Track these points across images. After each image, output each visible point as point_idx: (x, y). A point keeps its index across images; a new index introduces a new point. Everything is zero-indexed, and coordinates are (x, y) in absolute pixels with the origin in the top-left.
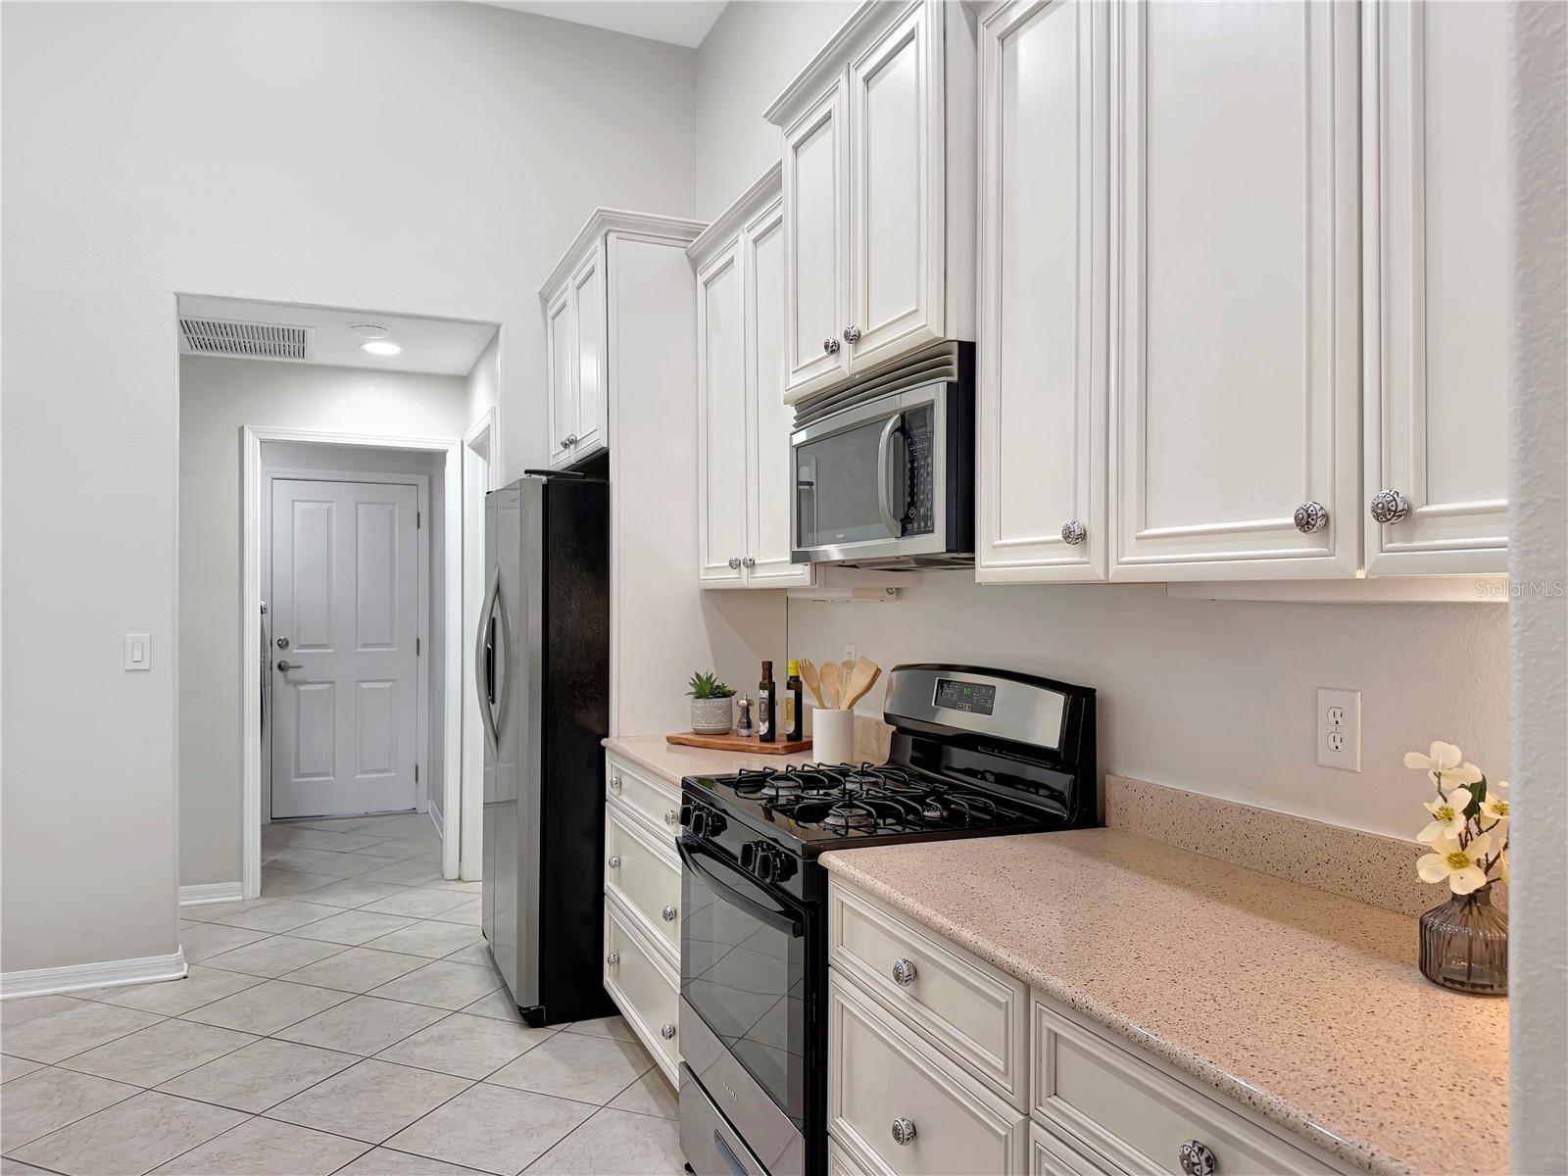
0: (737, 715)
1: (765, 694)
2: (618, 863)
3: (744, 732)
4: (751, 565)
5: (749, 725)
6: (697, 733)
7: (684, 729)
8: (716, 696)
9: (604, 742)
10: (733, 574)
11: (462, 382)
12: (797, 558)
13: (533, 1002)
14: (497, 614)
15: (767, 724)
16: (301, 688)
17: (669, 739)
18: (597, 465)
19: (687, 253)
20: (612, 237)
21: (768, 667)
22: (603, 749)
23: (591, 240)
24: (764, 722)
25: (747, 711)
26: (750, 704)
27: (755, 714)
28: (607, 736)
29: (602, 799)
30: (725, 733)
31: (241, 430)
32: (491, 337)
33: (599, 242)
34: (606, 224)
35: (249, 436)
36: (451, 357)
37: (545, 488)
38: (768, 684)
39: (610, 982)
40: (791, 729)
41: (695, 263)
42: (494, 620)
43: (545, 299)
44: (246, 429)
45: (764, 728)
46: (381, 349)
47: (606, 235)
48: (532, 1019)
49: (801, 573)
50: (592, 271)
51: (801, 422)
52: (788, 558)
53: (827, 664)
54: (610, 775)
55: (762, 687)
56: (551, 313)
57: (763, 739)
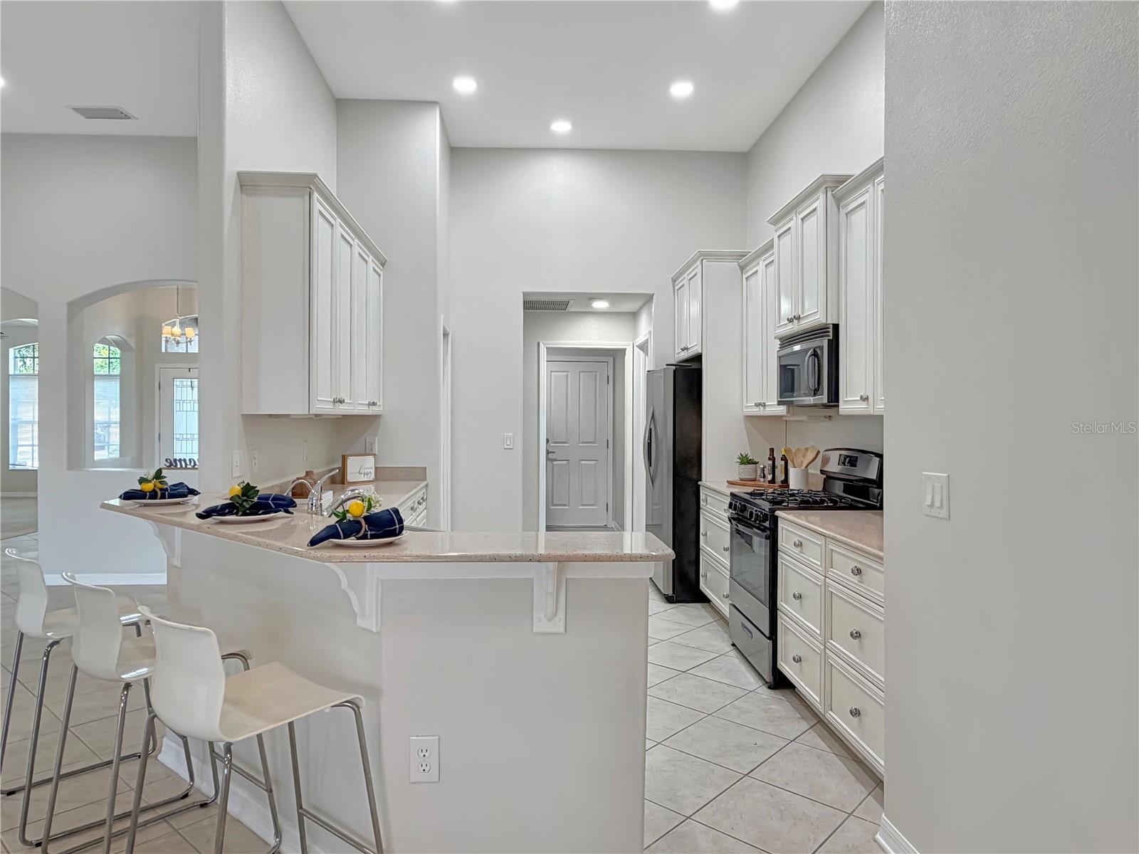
0: (759, 472)
1: (771, 462)
2: (706, 535)
3: (762, 480)
4: (764, 405)
5: (764, 477)
6: (741, 480)
7: (736, 478)
8: (749, 464)
9: (699, 483)
10: (757, 409)
11: (634, 315)
12: (780, 403)
13: (670, 593)
14: (652, 427)
15: (771, 475)
16: (554, 463)
17: (728, 481)
18: (698, 358)
19: (738, 264)
20: (704, 261)
21: (772, 450)
22: (699, 486)
23: (695, 261)
24: (770, 474)
25: (763, 470)
26: (764, 467)
27: (766, 472)
28: (701, 480)
29: (698, 508)
30: (755, 480)
31: (539, 343)
32: (649, 298)
33: (699, 263)
34: (704, 256)
35: (542, 346)
36: (631, 306)
37: (674, 371)
38: (773, 459)
39: (703, 586)
40: (783, 478)
41: (742, 268)
42: (650, 429)
43: (674, 281)
44: (541, 343)
45: (770, 477)
46: (600, 305)
47: (702, 260)
48: (669, 600)
49: (782, 410)
50: (696, 275)
51: (782, 347)
52: (776, 403)
53: (798, 449)
54: (702, 497)
55: (770, 459)
56: (676, 288)
57: (770, 482)
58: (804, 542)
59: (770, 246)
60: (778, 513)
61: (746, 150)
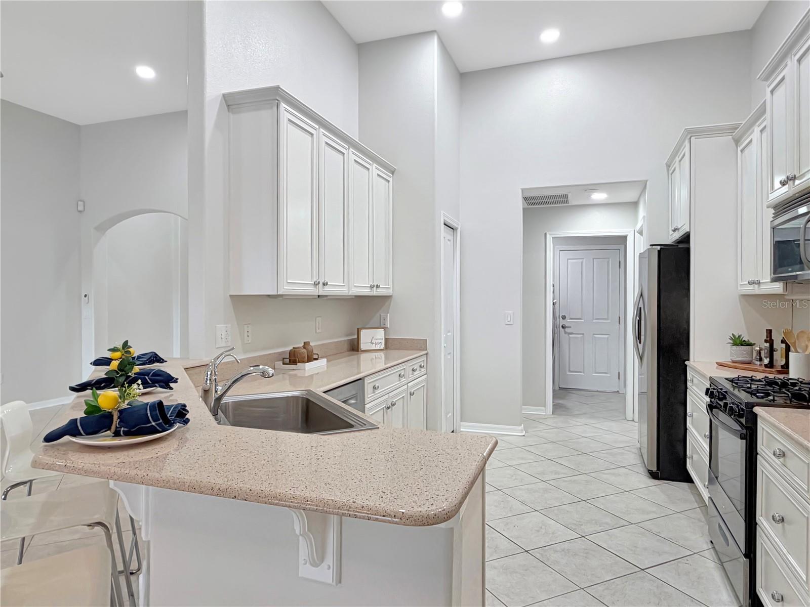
0: (755, 354)
1: (767, 345)
2: (692, 416)
3: (758, 363)
4: (759, 283)
5: (761, 360)
6: (733, 362)
7: (727, 359)
8: (742, 345)
9: (686, 363)
10: (751, 287)
11: (635, 204)
12: (774, 280)
13: (654, 469)
14: (641, 305)
15: (768, 359)
16: (571, 336)
17: (717, 363)
18: (686, 239)
19: (733, 138)
20: (692, 138)
21: (769, 332)
22: (686, 366)
23: (684, 141)
24: (766, 358)
25: (760, 353)
26: (761, 350)
27: (763, 355)
28: (688, 360)
29: (686, 388)
30: (749, 363)
31: (546, 234)
32: (644, 185)
33: (687, 143)
34: (691, 134)
35: (548, 236)
36: (629, 195)
37: (659, 251)
38: (770, 340)
39: (689, 467)
40: (783, 362)
41: (737, 142)
42: (640, 308)
43: (668, 166)
44: (547, 234)
45: (766, 361)
46: (599, 196)
47: (690, 138)
48: (654, 475)
49: (778, 287)
50: (684, 155)
51: (776, 216)
52: (769, 280)
53: (802, 332)
54: (689, 377)
55: (766, 341)
56: (670, 172)
57: (766, 366)
58: (788, 454)
59: (762, 111)
60: (757, 410)
61: (750, 28)
